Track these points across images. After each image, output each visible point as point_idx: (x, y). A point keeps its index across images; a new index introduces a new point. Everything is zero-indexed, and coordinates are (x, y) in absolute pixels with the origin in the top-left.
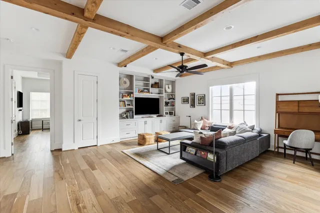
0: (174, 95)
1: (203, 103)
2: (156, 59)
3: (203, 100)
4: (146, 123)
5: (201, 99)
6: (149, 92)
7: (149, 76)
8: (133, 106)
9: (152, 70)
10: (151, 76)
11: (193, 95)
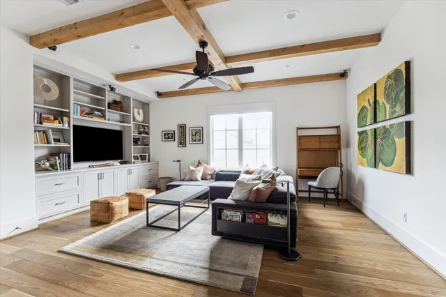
0: (148, 127)
1: (200, 140)
2: (137, 47)
3: (199, 135)
4: (100, 177)
5: (196, 133)
6: (104, 117)
7: (105, 85)
8: (70, 144)
9: (113, 74)
10: (110, 86)
11: (182, 128)
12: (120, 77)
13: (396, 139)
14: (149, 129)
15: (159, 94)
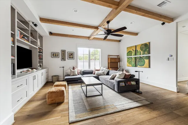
0: (42, 49)
1: (73, 58)
4: (34, 78)
5: (71, 55)
6: (29, 41)
7: (29, 22)
8: (14, 57)
10: (33, 23)
11: (63, 52)
12: (42, 20)
13: (145, 60)
15: (51, 33)
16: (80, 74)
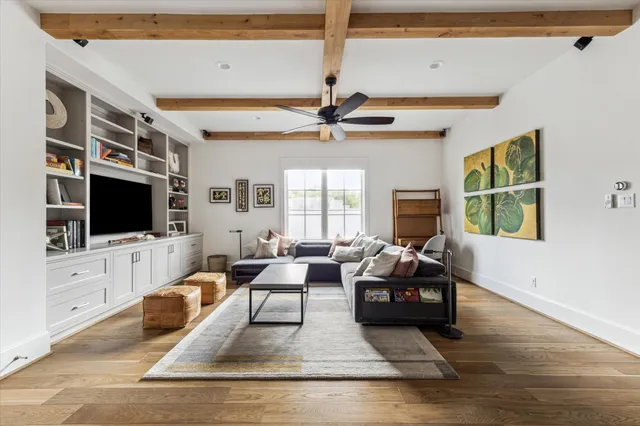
0: (186, 181)
1: (269, 203)
2: (226, 67)
3: (267, 196)
4: (135, 258)
5: (264, 193)
6: (132, 162)
7: (134, 113)
8: (84, 205)
9: (153, 96)
10: (143, 114)
11: (242, 185)
12: (163, 103)
13: (523, 206)
14: (187, 184)
15: (207, 135)
16: (289, 254)
